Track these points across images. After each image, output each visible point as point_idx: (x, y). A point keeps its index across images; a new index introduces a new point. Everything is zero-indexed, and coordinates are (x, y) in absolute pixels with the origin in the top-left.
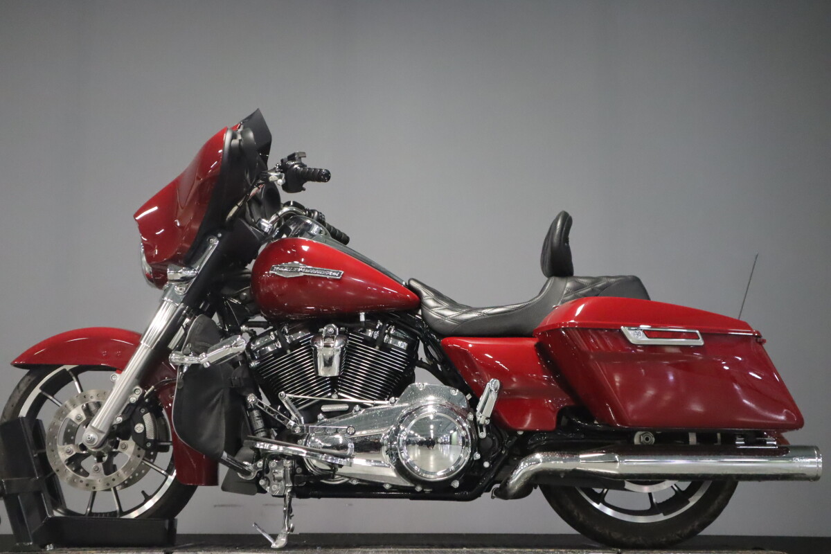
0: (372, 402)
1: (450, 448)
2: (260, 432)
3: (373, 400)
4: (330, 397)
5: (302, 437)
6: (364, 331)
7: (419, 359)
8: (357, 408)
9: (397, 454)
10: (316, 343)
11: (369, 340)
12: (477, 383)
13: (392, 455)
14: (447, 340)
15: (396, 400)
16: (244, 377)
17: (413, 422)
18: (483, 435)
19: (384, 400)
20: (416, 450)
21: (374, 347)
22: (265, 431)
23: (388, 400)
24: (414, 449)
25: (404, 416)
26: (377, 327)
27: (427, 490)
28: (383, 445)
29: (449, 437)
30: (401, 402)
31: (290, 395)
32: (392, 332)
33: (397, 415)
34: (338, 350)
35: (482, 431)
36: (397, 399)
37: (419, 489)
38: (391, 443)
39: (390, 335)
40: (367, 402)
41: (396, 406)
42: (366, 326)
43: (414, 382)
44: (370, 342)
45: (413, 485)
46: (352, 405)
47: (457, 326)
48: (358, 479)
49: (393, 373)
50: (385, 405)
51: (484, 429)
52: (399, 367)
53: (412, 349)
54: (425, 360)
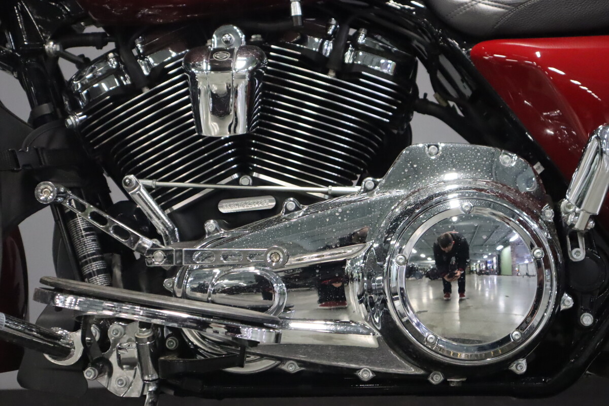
0: (325, 189)
1: (499, 281)
2: (90, 261)
3: (327, 184)
4: (236, 182)
5: (172, 273)
6: (303, 41)
7: (421, 96)
8: (291, 204)
9: (384, 302)
10: (194, 66)
11: (313, 57)
12: (554, 137)
13: (372, 304)
14: (482, 46)
15: (376, 184)
16: (56, 145)
17: (419, 233)
18: (578, 254)
19: (350, 184)
20: (424, 289)
21: (326, 73)
22: (102, 259)
23: (359, 184)
24: (419, 288)
25: (398, 219)
26: (330, 32)
27: (455, 381)
28: (352, 279)
29: (495, 260)
30: (388, 187)
31: (149, 183)
32: (361, 40)
33: (382, 216)
34: (243, 77)
35: (575, 245)
36: (378, 180)
37: (436, 378)
38: (370, 276)
39: (357, 47)
40: (316, 191)
41: (376, 196)
42: (306, 30)
43: (411, 144)
44: (317, 62)
45: (421, 372)
46: (280, 196)
47: (504, 14)
48: (298, 361)
49: (368, 126)
50: (352, 194)
51: (581, 242)
52: (379, 112)
53: (405, 74)
54: (431, 98)
